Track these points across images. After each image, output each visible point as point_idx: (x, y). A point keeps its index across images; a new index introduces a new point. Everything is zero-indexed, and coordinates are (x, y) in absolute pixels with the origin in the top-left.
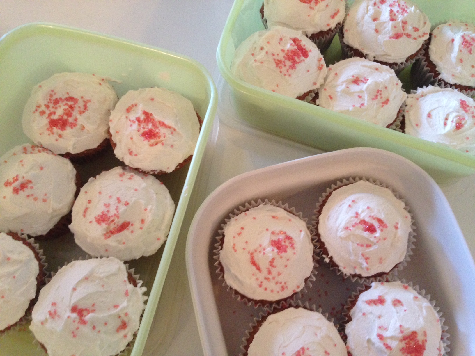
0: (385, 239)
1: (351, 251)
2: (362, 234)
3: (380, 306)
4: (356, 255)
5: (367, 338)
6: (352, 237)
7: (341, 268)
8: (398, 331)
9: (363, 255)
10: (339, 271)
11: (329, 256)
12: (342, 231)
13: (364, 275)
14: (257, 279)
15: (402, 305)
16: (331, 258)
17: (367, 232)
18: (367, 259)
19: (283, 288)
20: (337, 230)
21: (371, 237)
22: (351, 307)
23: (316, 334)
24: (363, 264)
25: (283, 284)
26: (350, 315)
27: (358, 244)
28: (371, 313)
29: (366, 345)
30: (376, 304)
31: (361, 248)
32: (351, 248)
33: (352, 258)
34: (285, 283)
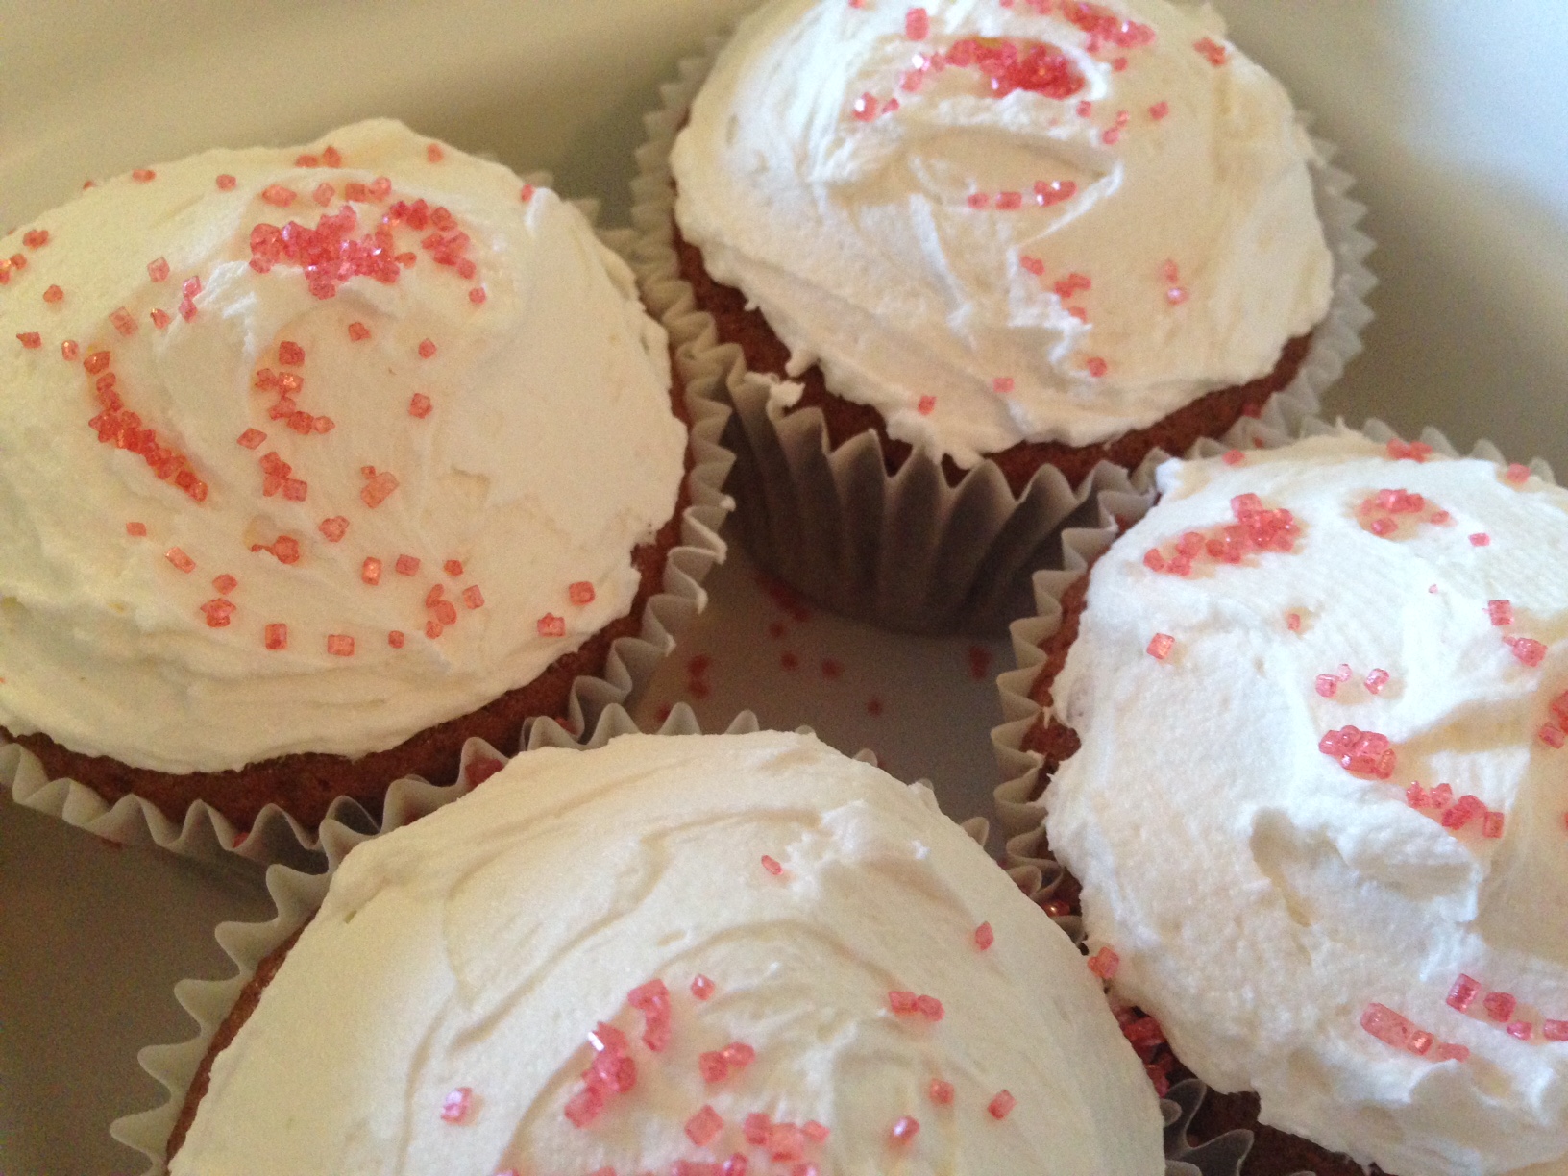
0: (1158, 112)
1: (941, 262)
2: (983, 118)
3: (1271, 561)
4: (983, 283)
5: (1244, 820)
6: (916, 162)
7: (904, 422)
8: (1496, 659)
9: (1033, 265)
10: (897, 451)
11: (794, 366)
12: (839, 143)
13: (1086, 427)
14: (182, 563)
15: (1441, 518)
16: (814, 375)
17: (1017, 95)
18: (1069, 288)
19: (440, 612)
20: (803, 159)
21: (1054, 122)
22: (1049, 665)
23: (772, 866)
24: (1055, 336)
25: (433, 572)
26: (1053, 719)
27: (976, 201)
28: (1217, 622)
29: (1260, 883)
30: (1234, 559)
31: (1006, 223)
32: (932, 244)
33: (963, 315)
34: (454, 568)
